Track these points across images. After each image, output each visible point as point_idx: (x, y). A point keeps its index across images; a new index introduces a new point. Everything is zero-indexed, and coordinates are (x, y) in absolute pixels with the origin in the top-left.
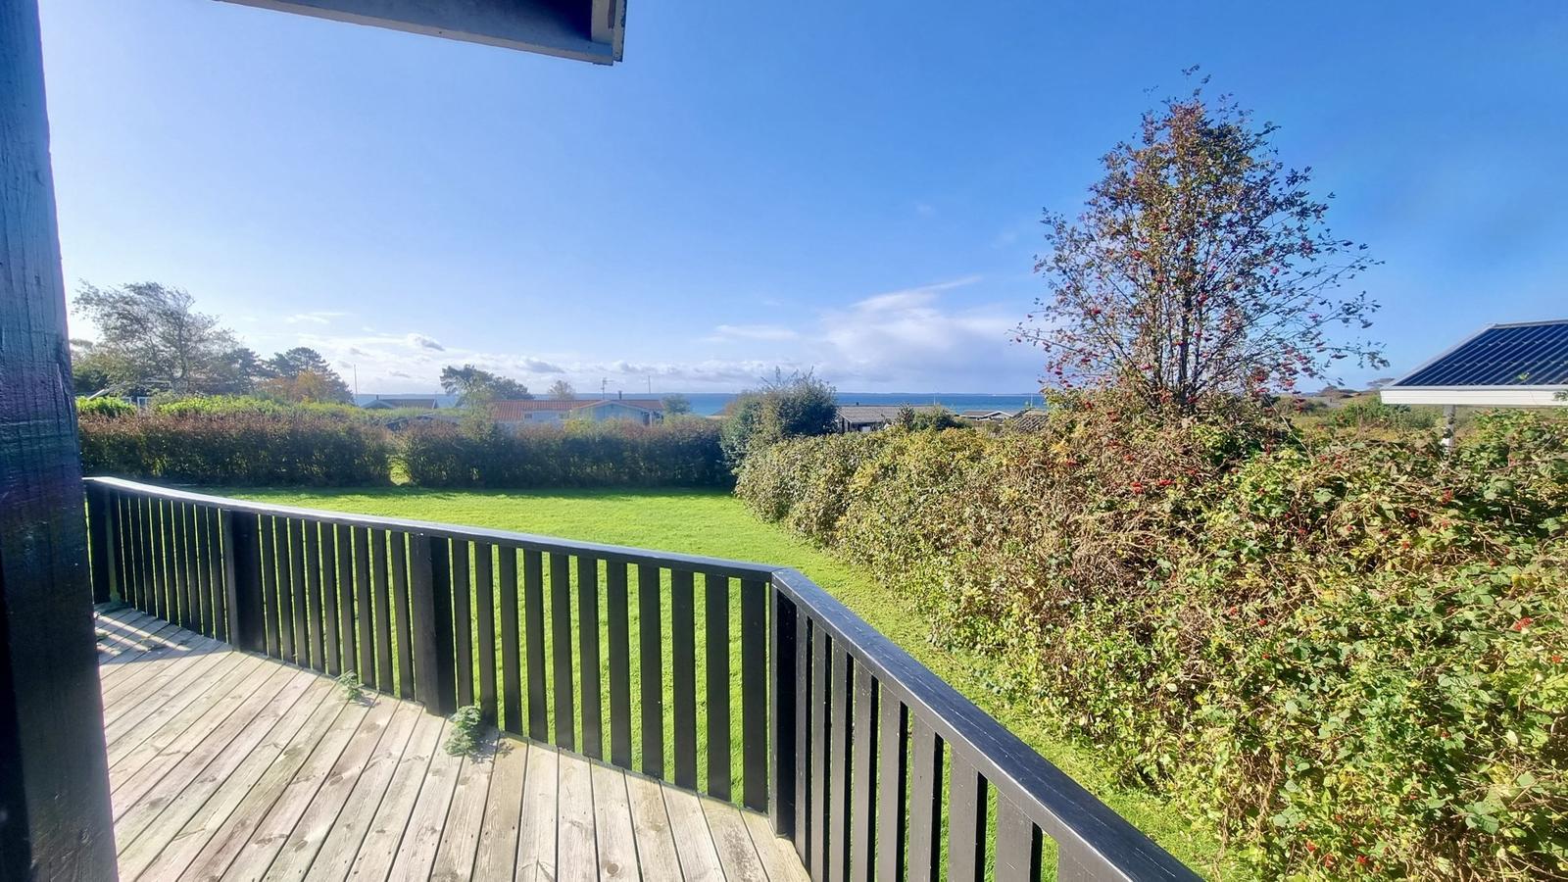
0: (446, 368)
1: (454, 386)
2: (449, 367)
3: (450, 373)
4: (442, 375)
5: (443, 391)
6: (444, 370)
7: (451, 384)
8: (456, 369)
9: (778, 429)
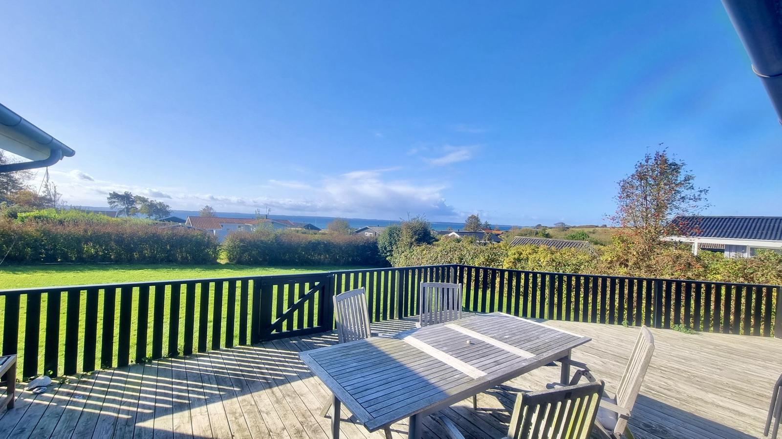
0: (112, 193)
1: (116, 204)
2: (114, 192)
3: (115, 196)
4: (109, 196)
5: (108, 206)
6: (110, 194)
7: (114, 202)
8: (120, 194)
9: (413, 240)
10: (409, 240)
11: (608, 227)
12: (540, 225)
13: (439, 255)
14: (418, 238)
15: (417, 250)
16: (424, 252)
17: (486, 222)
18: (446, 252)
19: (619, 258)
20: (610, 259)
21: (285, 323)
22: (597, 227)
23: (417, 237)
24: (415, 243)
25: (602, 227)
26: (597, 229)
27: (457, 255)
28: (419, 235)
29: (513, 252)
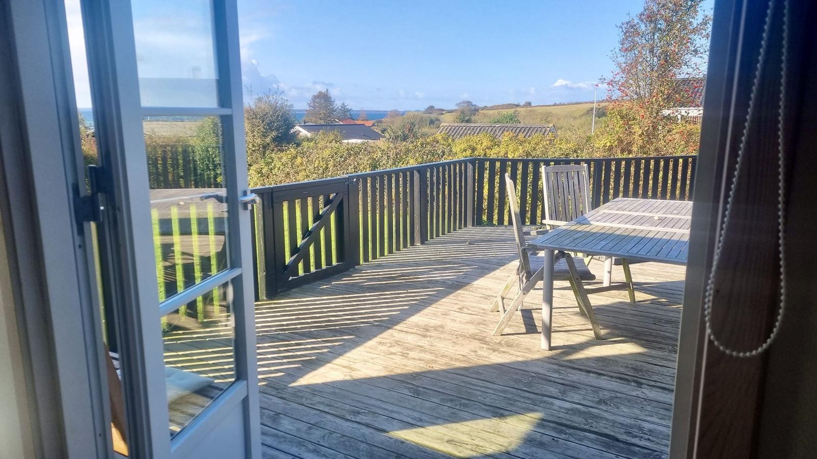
9: (268, 140)
10: (259, 141)
11: (533, 105)
12: (431, 108)
13: (331, 163)
14: (277, 137)
15: (280, 159)
16: (299, 160)
17: (343, 106)
18: (342, 157)
19: (620, 141)
20: (608, 144)
21: (301, 266)
22: (518, 106)
23: (274, 134)
24: (272, 146)
25: (525, 106)
26: (518, 109)
27: (365, 160)
28: (277, 130)
29: (462, 146)
